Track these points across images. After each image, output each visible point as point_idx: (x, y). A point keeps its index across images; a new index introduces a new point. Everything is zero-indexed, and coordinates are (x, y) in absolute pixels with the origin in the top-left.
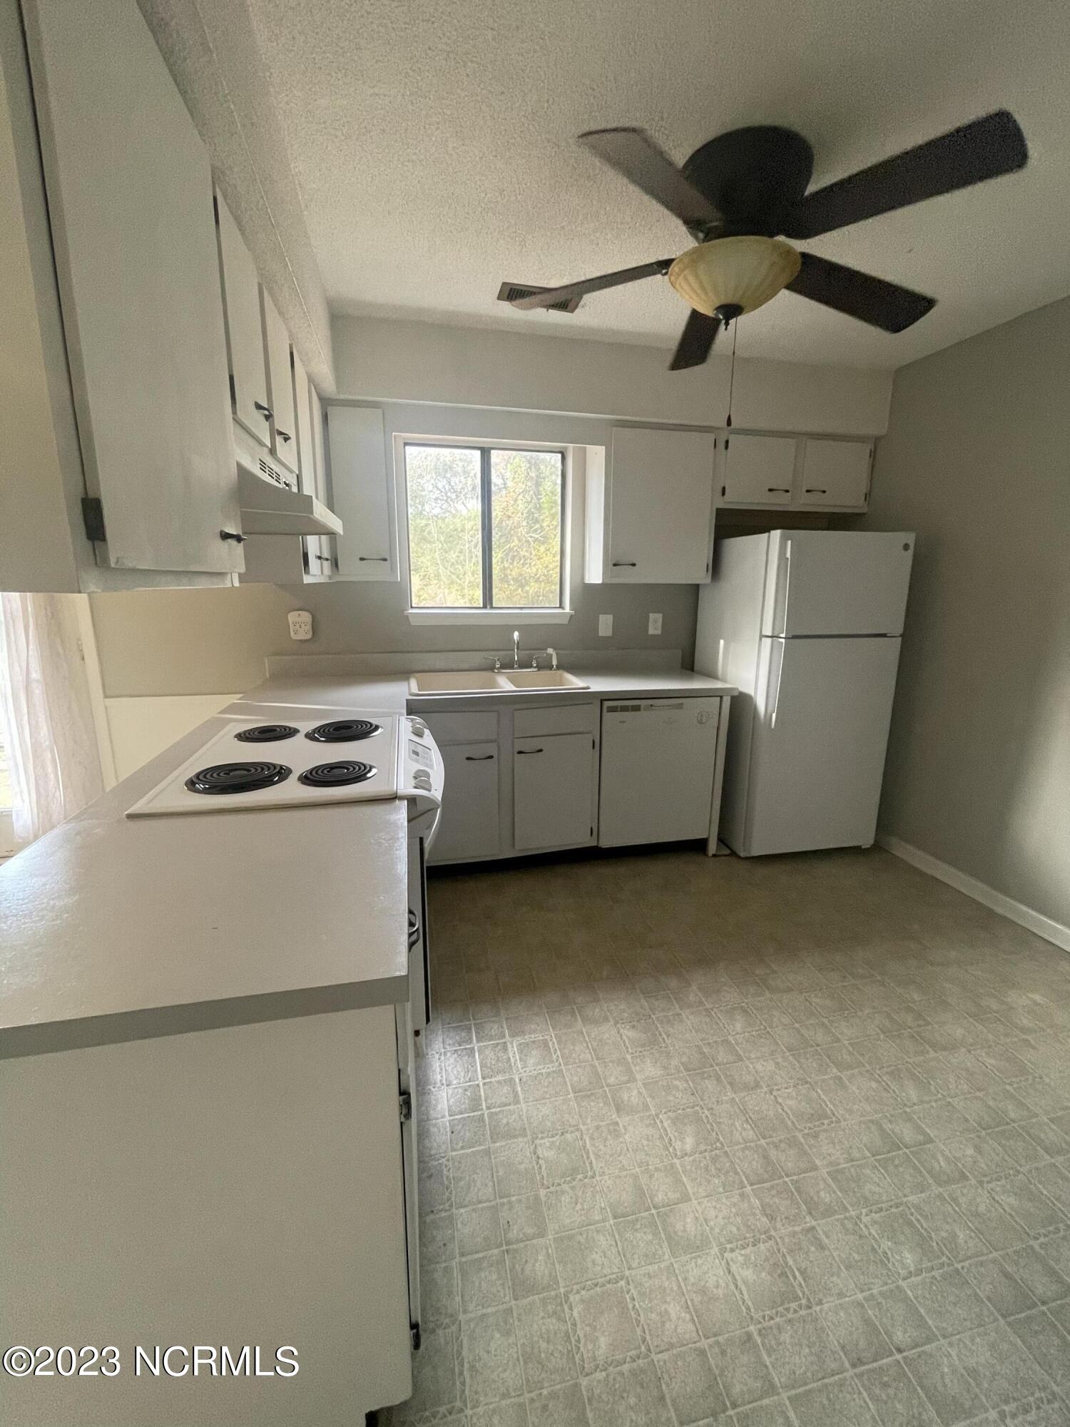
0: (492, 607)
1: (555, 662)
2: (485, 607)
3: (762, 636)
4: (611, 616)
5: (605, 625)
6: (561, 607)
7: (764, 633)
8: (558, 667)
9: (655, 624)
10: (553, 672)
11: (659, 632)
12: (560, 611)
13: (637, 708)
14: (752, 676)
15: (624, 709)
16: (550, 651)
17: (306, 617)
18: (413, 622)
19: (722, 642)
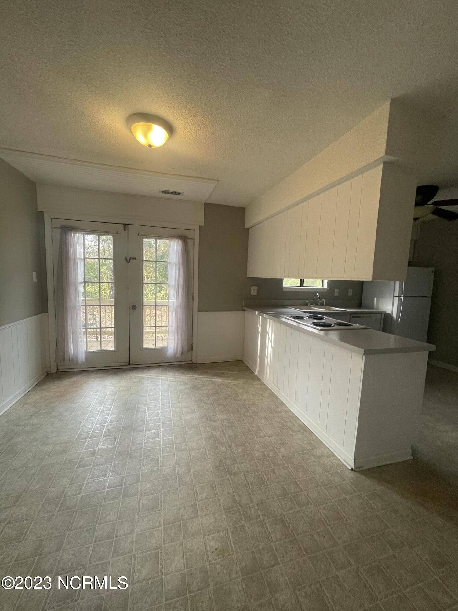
0: (303, 286)
1: (325, 303)
2: (301, 286)
3: (394, 296)
4: (338, 290)
5: (337, 292)
6: (322, 286)
7: (395, 295)
8: (326, 305)
9: (350, 292)
10: (324, 307)
11: (351, 295)
12: (322, 288)
13: (359, 317)
14: (391, 308)
15: (357, 317)
16: (323, 300)
17: (256, 288)
18: (284, 290)
19: (376, 298)
